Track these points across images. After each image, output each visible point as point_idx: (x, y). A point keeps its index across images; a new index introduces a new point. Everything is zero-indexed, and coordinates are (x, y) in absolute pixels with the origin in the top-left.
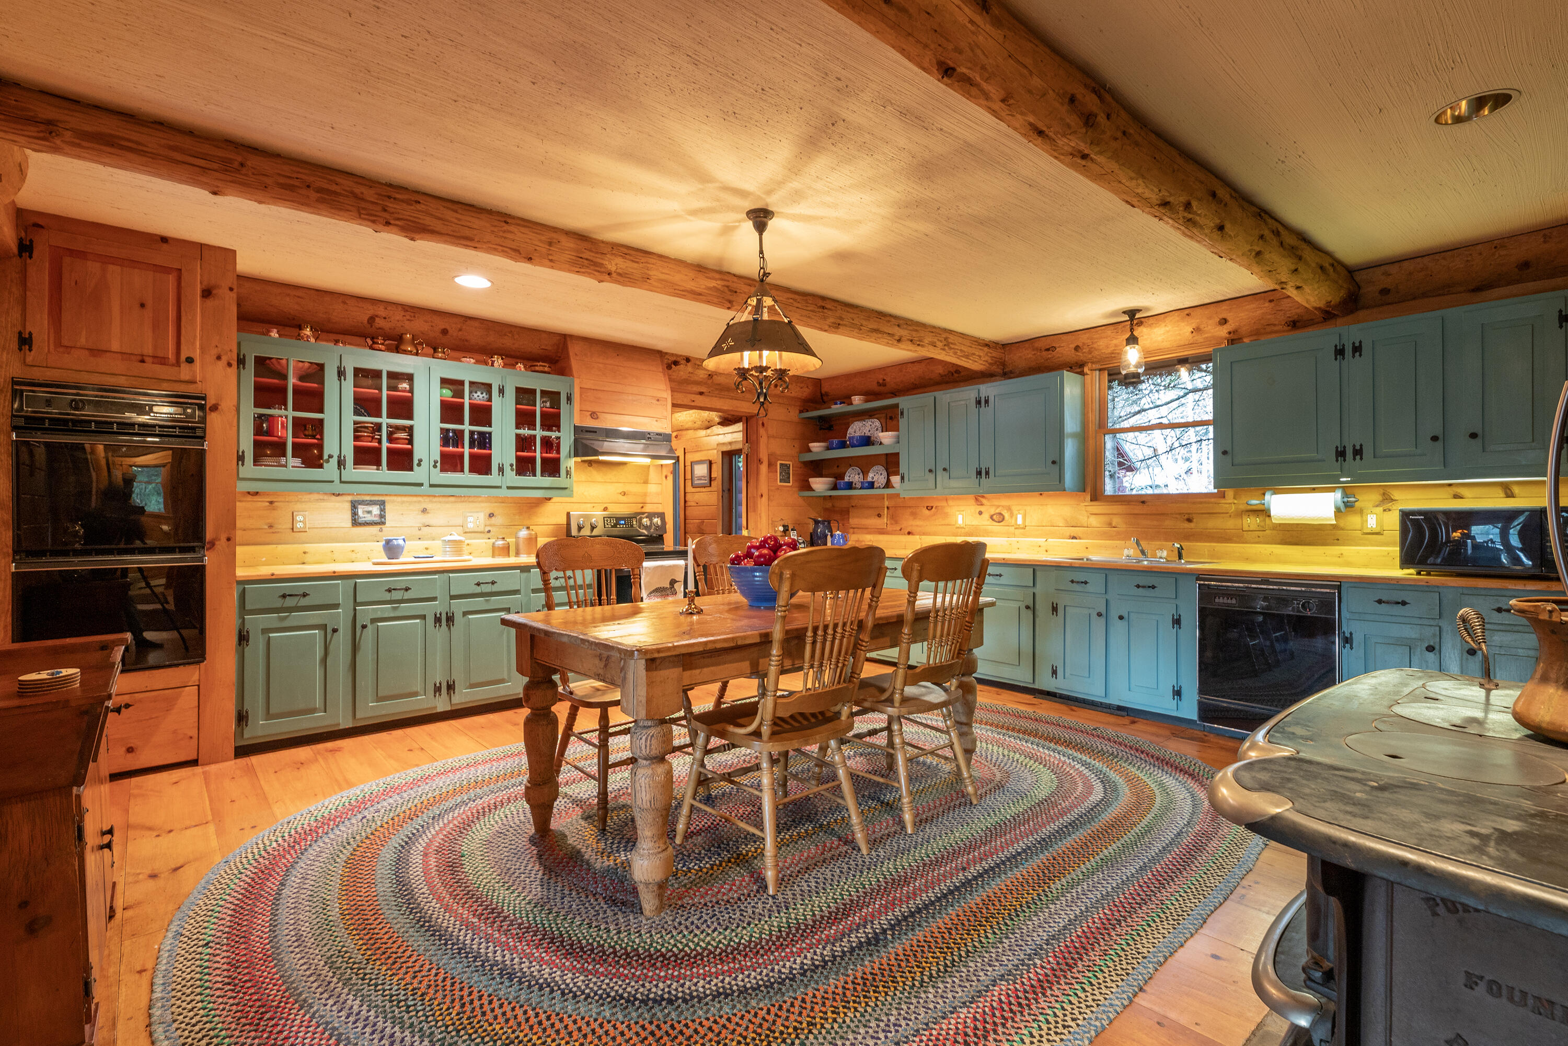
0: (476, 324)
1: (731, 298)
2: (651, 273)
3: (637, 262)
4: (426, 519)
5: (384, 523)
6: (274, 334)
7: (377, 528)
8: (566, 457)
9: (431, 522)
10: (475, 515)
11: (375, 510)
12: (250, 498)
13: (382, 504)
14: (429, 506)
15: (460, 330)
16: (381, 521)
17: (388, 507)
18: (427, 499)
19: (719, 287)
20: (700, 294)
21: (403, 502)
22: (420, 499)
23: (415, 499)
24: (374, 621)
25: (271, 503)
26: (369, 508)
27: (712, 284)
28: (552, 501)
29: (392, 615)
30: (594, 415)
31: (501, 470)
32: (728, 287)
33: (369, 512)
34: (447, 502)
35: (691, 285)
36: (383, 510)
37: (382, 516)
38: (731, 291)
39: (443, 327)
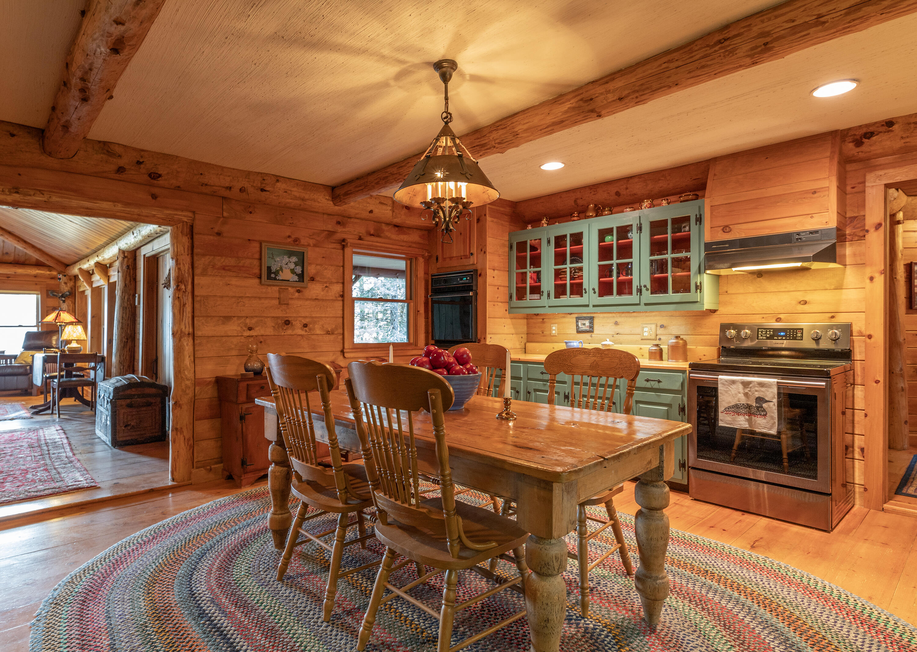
0: (636, 180)
1: (590, 108)
2: (516, 130)
3: (505, 128)
4: (618, 329)
5: (592, 332)
6: (530, 227)
7: (589, 334)
8: (695, 274)
9: (620, 331)
10: (649, 326)
11: (587, 323)
12: (535, 317)
13: (592, 319)
14: (619, 320)
15: (627, 188)
16: (591, 330)
17: (596, 321)
18: (618, 315)
19: (573, 105)
20: (562, 122)
21: (604, 317)
22: (614, 315)
23: (611, 315)
24: (536, 390)
25: (543, 319)
26: (584, 322)
27: (567, 105)
28: (718, 313)
29: (543, 389)
30: (726, 229)
31: (640, 291)
32: (581, 100)
33: (584, 324)
34: (631, 317)
35: (549, 120)
36: (592, 323)
37: (592, 327)
38: (586, 101)
39: (616, 191)
